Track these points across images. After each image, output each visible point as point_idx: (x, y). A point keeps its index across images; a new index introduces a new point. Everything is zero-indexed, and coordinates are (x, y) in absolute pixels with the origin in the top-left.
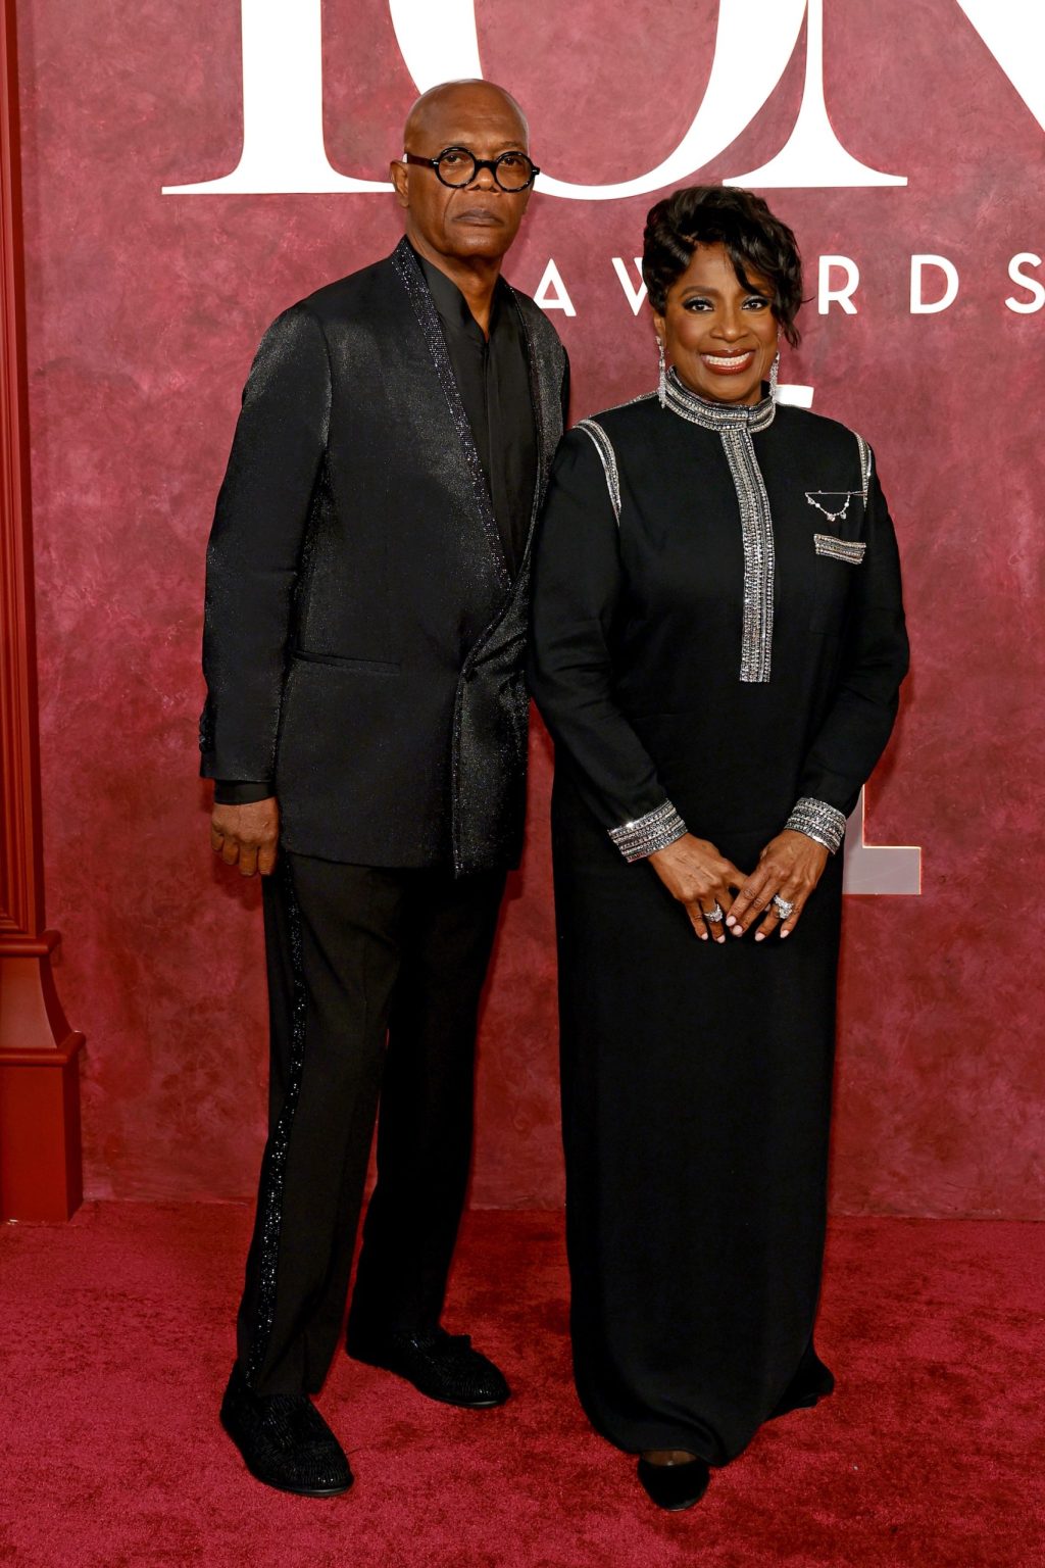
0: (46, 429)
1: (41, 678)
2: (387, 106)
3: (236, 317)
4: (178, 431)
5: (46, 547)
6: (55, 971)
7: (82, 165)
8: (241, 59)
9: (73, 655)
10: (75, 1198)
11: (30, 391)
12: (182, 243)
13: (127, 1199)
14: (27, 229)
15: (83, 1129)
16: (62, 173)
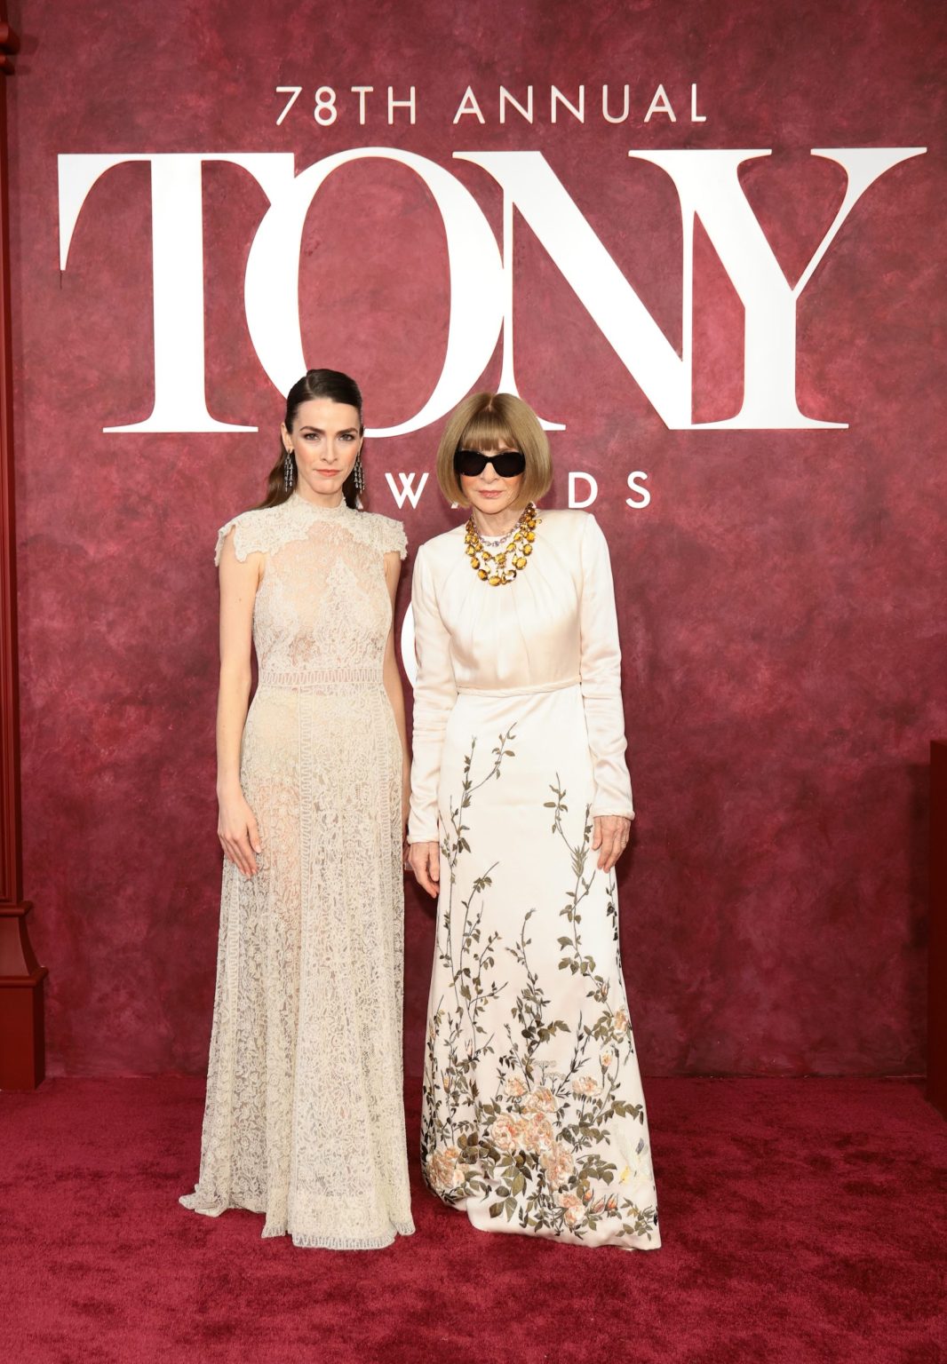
0: (26, 581)
1: (22, 738)
2: (245, 379)
3: (150, 509)
4: (112, 581)
5: (27, 654)
6: (29, 928)
7: (52, 414)
8: (153, 349)
9: (44, 722)
10: (40, 1076)
11: (18, 556)
12: (116, 463)
13: (74, 1076)
14: (17, 454)
15: (46, 1030)
16: (40, 419)
